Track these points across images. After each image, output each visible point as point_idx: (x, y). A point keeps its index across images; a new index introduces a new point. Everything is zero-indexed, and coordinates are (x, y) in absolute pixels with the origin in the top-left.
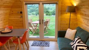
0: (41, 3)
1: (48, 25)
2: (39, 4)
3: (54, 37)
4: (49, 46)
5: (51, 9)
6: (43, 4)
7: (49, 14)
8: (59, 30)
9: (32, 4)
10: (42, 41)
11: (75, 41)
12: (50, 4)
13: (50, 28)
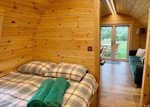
0: (114, 26)
1: (118, 48)
2: (112, 26)
4: (120, 64)
5: (120, 33)
6: (116, 26)
8: (131, 50)
9: (106, 27)
10: (113, 60)
12: (122, 26)
13: (120, 53)
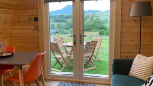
2: (73, 0)
3: (107, 76)
7: (105, 32)
11: (150, 81)
